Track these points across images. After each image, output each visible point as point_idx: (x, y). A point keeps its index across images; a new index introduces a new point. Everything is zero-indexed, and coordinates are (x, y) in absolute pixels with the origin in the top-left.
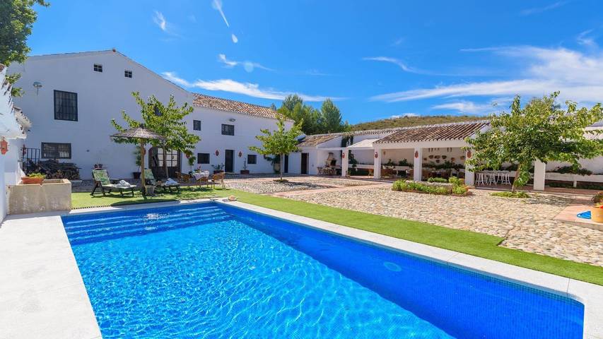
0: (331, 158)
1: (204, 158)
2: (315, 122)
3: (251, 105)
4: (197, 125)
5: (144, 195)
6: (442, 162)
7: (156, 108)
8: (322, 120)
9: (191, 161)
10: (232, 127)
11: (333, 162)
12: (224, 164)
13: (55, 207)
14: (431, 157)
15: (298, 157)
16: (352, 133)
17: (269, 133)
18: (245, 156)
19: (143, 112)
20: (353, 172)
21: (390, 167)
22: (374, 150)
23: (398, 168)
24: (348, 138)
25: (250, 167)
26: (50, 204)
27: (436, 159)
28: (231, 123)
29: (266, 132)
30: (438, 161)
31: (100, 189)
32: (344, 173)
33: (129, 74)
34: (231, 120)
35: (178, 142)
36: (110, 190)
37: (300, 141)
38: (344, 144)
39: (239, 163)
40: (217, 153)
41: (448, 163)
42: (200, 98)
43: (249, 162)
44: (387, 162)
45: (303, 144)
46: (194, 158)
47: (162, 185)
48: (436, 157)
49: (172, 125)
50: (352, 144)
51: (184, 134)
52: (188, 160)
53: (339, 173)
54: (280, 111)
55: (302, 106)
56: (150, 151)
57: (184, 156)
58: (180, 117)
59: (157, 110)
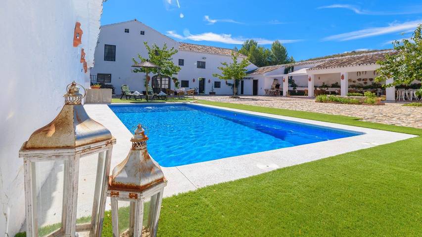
0: (276, 83)
1: (185, 84)
2: (266, 58)
3: (217, 48)
4: (181, 62)
5: (147, 99)
6: (369, 83)
7: (156, 51)
8: (272, 56)
9: (176, 85)
10: (204, 63)
11: (278, 86)
12: (198, 88)
13: (105, 101)
14: (359, 80)
15: (251, 82)
16: (293, 64)
17: (227, 65)
18: (213, 83)
19: (149, 53)
20: (292, 93)
21: (324, 89)
22: (308, 75)
23: (330, 90)
24: (289, 68)
25: (216, 90)
26: (102, 99)
27: (364, 82)
28: (203, 60)
29: (225, 64)
30: (366, 83)
31: (125, 96)
32: (285, 93)
33: (142, 33)
34: (203, 58)
35: (168, 71)
36: (130, 96)
37: (253, 71)
38: (286, 72)
39: (208, 87)
40: (194, 80)
41: (375, 84)
42: (184, 45)
43: (215, 87)
44: (321, 85)
45: (254, 73)
46: (179, 83)
47: (158, 95)
48: (363, 80)
49: (165, 61)
50: (293, 71)
51: (172, 67)
52: (174, 84)
53: (281, 94)
54: (240, 52)
55: (257, 48)
56: (153, 78)
57: (172, 81)
58: (169, 56)
59: (157, 53)
